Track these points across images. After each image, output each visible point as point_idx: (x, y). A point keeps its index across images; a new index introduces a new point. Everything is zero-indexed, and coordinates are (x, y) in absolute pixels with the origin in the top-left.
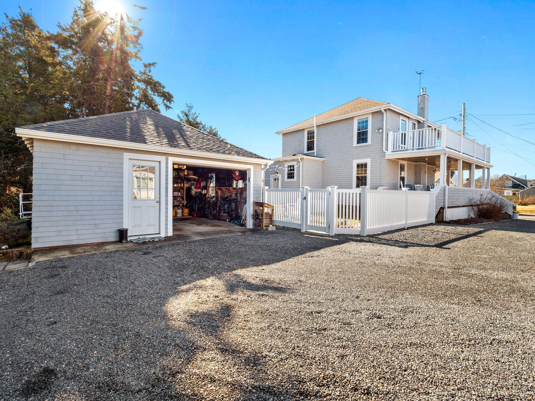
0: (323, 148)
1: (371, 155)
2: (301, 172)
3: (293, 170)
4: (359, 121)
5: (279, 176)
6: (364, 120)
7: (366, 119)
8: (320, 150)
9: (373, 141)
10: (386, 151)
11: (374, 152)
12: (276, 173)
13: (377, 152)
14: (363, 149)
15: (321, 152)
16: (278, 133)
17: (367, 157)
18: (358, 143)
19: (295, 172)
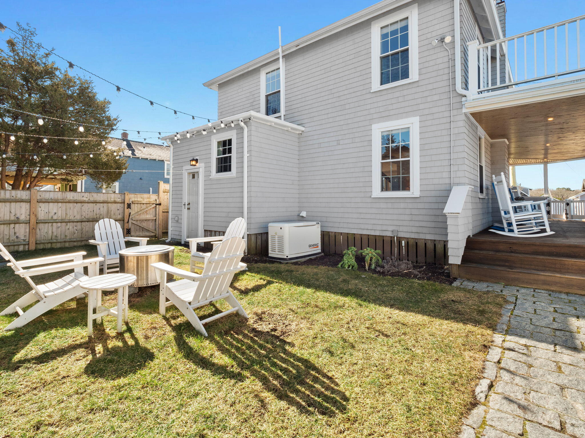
0: (299, 105)
1: (421, 106)
2: (246, 155)
3: (230, 151)
4: (385, 31)
5: (201, 167)
6: (398, 26)
7: (403, 24)
8: (293, 111)
9: (424, 71)
10: (464, 92)
11: (429, 99)
12: (193, 160)
13: (436, 98)
14: (397, 94)
15: (295, 115)
16: (208, 85)
17: (407, 114)
18: (383, 82)
19: (234, 155)
